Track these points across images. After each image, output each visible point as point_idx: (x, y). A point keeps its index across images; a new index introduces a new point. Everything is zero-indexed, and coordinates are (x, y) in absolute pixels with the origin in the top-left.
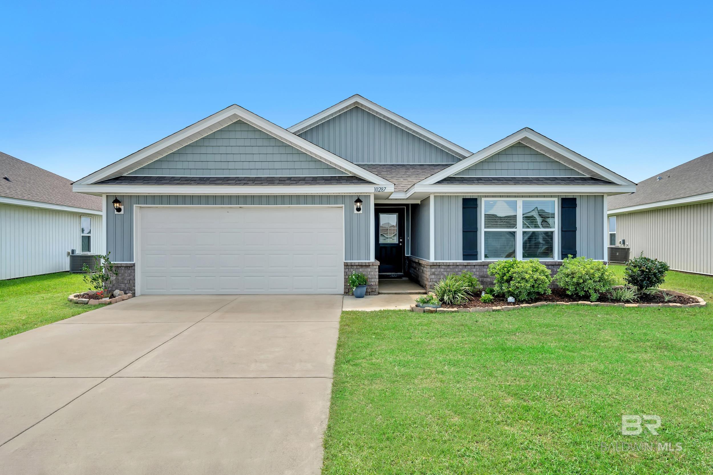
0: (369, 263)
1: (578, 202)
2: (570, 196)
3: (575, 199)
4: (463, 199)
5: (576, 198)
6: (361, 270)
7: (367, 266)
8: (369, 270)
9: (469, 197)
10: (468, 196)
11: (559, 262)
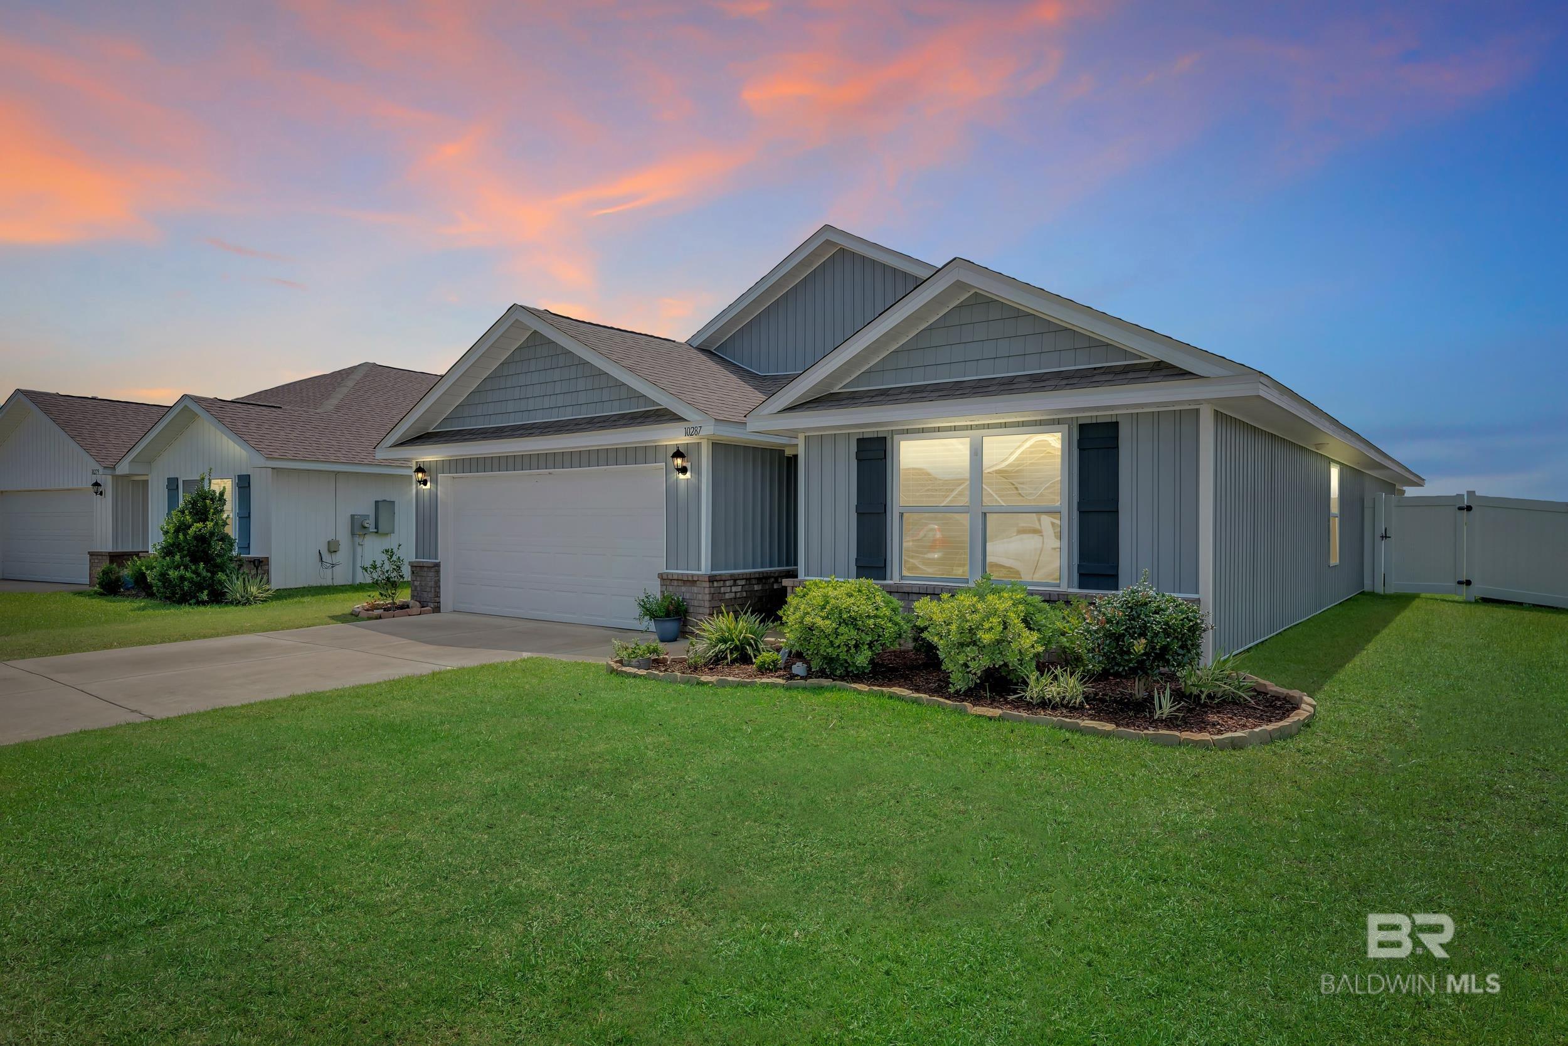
0: (698, 576)
1: (1124, 433)
2: (1103, 416)
3: (1115, 425)
4: (860, 441)
5: (1117, 423)
6: (684, 589)
7: (691, 582)
8: (695, 589)
9: (871, 436)
10: (869, 432)
11: (1058, 595)
